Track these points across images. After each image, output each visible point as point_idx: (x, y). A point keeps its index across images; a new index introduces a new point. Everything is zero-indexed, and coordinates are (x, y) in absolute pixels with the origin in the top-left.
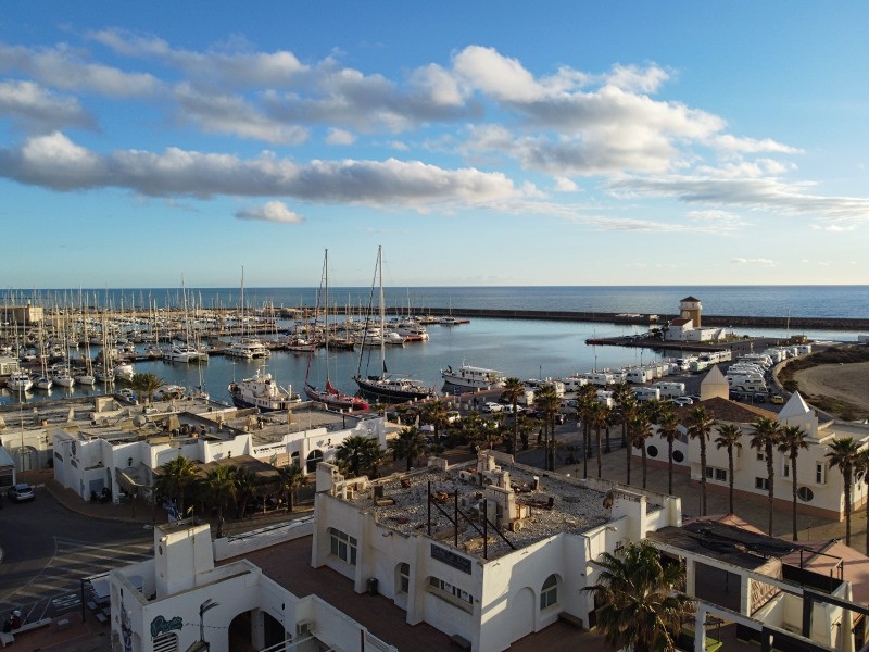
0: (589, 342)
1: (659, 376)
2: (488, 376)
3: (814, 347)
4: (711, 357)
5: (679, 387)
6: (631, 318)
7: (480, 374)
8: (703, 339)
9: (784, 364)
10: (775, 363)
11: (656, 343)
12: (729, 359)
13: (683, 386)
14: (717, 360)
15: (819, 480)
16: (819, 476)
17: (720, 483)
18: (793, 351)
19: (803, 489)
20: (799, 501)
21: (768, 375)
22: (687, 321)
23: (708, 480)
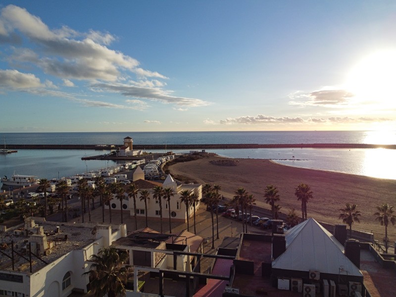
0: (83, 159)
1: (116, 172)
2: (29, 179)
3: (175, 156)
4: (137, 162)
5: (124, 176)
6: (102, 147)
7: (25, 178)
8: (134, 155)
9: (165, 164)
10: (162, 163)
11: (114, 157)
12: (144, 162)
13: (126, 176)
14: (139, 164)
15: (178, 208)
16: (178, 206)
17: (142, 215)
18: (168, 158)
19: (173, 212)
20: (171, 217)
21: (159, 168)
22: (127, 148)
23: (137, 215)
